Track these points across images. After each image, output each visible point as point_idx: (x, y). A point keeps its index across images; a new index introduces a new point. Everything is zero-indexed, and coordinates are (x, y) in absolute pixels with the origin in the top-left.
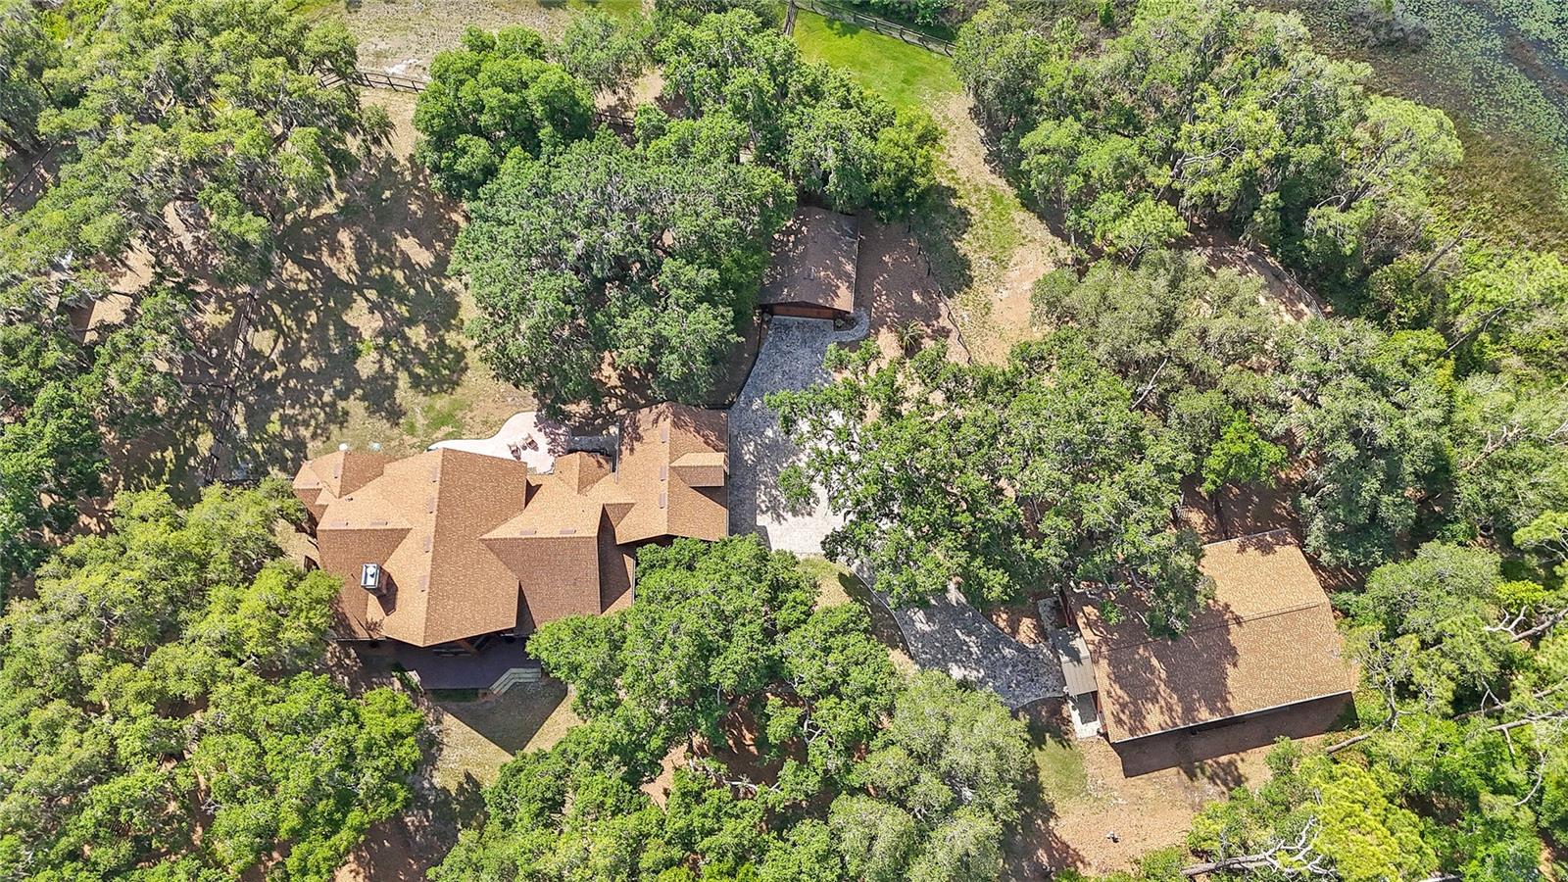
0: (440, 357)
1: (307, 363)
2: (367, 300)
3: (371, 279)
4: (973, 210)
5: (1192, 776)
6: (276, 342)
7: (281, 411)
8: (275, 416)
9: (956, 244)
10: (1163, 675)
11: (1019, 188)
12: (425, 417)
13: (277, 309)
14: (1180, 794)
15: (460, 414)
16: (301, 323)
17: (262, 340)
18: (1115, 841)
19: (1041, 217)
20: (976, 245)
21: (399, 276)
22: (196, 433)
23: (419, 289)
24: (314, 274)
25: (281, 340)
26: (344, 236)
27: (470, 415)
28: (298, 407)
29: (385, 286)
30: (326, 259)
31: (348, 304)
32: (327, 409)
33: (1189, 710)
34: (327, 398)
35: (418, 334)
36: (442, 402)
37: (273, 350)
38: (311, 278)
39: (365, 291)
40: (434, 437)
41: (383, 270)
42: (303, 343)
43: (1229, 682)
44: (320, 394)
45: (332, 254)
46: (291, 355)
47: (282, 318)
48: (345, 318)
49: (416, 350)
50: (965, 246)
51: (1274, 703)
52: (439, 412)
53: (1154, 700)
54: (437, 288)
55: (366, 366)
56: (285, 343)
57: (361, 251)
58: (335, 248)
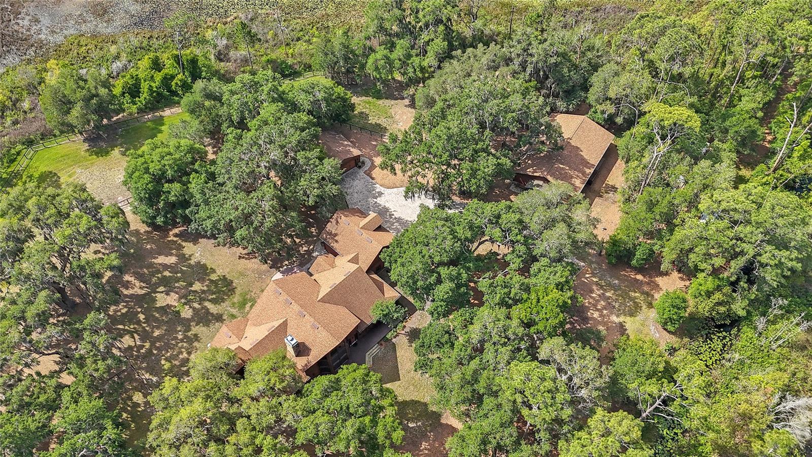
0: (216, 286)
1: (157, 333)
2: (162, 292)
3: (155, 284)
4: (364, 110)
5: (601, 196)
6: (133, 337)
7: (163, 358)
8: (163, 362)
9: (370, 122)
10: (568, 168)
11: (371, 96)
12: (235, 308)
13: (121, 327)
14: (606, 203)
15: (249, 297)
16: (139, 322)
17: (127, 341)
18: (606, 229)
19: (387, 98)
20: (376, 118)
21: (167, 274)
22: (130, 398)
23: (182, 272)
24: (126, 302)
25: (135, 335)
26: (127, 278)
27: (252, 294)
28: (169, 350)
29: (165, 282)
30: (126, 292)
31: (154, 300)
32: (185, 340)
33: (584, 173)
34: (180, 337)
35: (197, 286)
36: (236, 299)
37: (135, 341)
38: (125, 304)
39: (157, 290)
40: (246, 311)
41: (158, 277)
42: (147, 329)
43: (585, 157)
44: (176, 338)
45: (127, 288)
46: (145, 336)
47: (126, 327)
48: (157, 306)
49: (203, 292)
50: (372, 120)
51: (601, 154)
52: (239, 303)
53: (572, 177)
54: (190, 266)
55: (186, 313)
56: (139, 335)
57: (140, 277)
58: (127, 285)
